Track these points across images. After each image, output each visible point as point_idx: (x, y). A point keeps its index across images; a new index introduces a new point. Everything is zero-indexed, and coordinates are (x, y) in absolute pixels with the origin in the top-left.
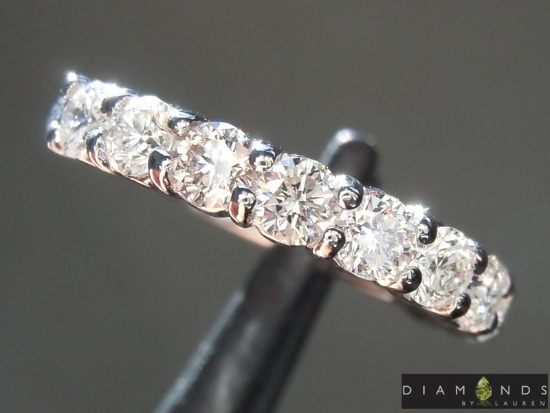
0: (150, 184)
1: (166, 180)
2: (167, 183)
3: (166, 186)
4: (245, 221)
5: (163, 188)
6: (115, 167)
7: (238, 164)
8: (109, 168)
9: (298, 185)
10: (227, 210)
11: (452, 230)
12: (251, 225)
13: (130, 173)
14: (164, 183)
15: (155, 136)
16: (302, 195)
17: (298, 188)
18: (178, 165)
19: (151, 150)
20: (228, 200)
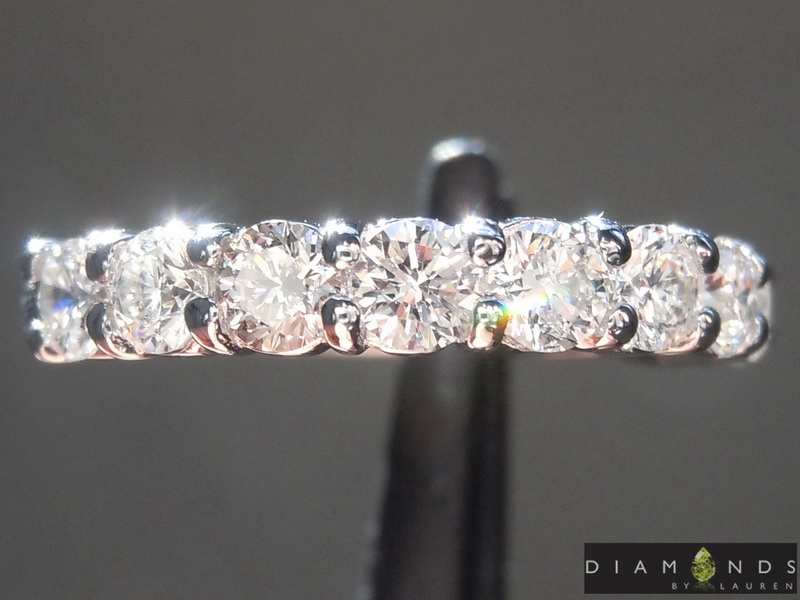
0: (200, 351)
1: (221, 337)
2: (225, 340)
3: (225, 345)
4: (355, 345)
5: (221, 349)
6: (141, 348)
7: (311, 271)
9: (407, 262)
10: (324, 342)
11: (649, 228)
12: (366, 347)
13: (166, 348)
14: (221, 341)
15: (180, 282)
16: (419, 272)
17: (409, 266)
18: (229, 309)
19: (182, 304)
20: (321, 326)
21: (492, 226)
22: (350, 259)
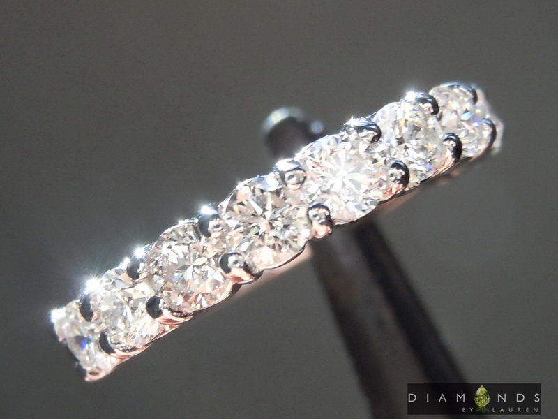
0: (170, 328)
1: (175, 314)
2: (179, 314)
3: (180, 317)
4: (252, 275)
5: (180, 320)
6: (139, 344)
8: (137, 349)
10: (234, 283)
12: (260, 272)
13: (151, 337)
14: (176, 316)
21: (291, 162)
22: (220, 228)
